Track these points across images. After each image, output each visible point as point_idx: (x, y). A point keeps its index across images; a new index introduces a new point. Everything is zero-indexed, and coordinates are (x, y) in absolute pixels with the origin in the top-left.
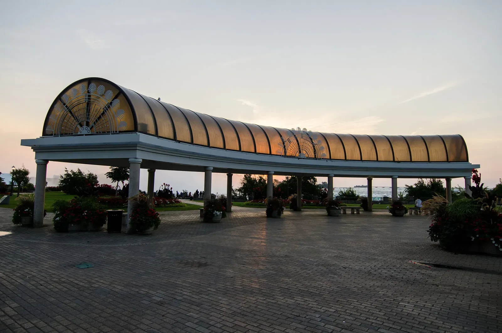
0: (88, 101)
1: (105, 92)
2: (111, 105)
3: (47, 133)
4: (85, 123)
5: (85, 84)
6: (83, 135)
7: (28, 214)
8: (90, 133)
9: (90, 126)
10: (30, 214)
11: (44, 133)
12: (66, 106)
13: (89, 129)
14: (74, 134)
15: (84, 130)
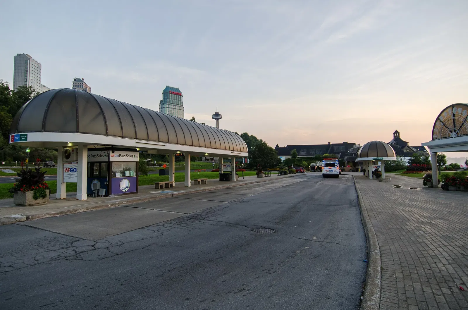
0: (454, 118)
1: (462, 112)
2: (467, 118)
3: (434, 138)
4: (453, 131)
5: (451, 108)
6: (453, 137)
7: (430, 181)
8: (457, 136)
9: (456, 132)
10: (431, 181)
11: (433, 139)
12: (442, 123)
13: (456, 133)
14: (448, 137)
15: (453, 134)
